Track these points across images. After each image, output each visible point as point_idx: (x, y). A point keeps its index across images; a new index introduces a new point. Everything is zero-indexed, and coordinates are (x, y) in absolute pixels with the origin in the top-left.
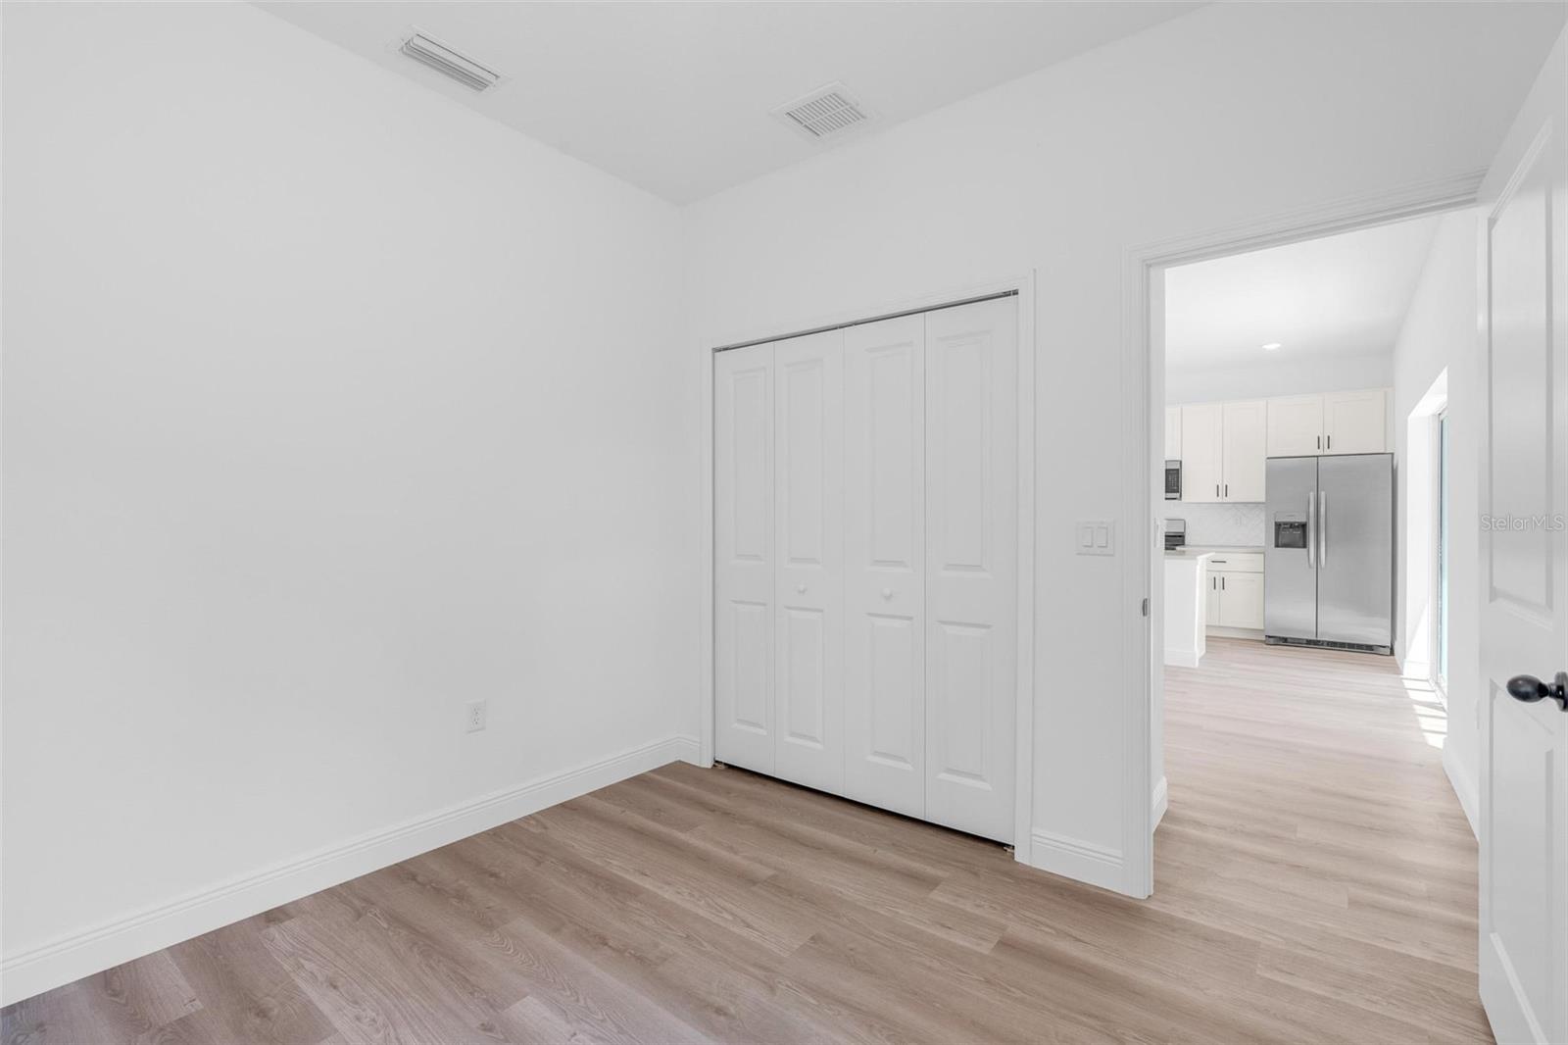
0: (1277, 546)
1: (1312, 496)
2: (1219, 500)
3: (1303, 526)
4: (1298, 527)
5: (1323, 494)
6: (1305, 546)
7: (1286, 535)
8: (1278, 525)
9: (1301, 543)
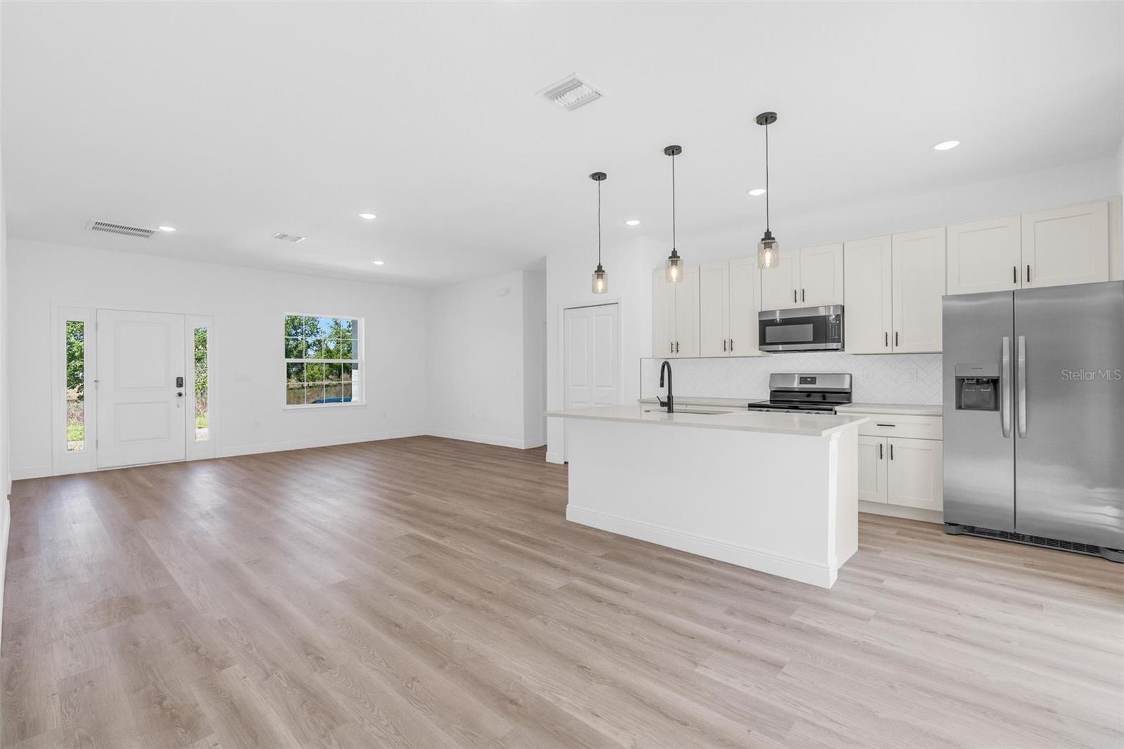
0: (959, 407)
1: (1006, 341)
2: (888, 350)
3: (995, 382)
4: (988, 382)
5: (1021, 340)
6: (997, 407)
7: (971, 394)
8: (961, 381)
9: (992, 405)
